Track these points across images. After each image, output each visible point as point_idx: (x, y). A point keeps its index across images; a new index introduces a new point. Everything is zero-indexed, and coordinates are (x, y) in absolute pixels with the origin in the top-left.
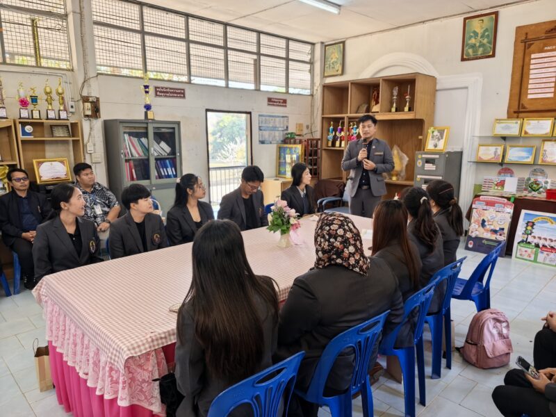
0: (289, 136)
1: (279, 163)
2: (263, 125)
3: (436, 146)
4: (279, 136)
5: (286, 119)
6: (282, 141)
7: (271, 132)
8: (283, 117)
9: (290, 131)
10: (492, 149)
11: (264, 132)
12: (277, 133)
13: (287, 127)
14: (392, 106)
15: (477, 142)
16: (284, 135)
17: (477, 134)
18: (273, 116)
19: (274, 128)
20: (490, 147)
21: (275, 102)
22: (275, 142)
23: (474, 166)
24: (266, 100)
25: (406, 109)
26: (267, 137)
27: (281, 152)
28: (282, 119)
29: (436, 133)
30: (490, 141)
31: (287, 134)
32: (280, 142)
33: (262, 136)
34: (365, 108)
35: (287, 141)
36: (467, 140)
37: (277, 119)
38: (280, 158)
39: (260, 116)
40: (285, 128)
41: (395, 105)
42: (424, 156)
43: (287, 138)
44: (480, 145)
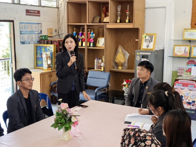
0: (43, 38)
1: (37, 57)
2: (23, 30)
3: (148, 46)
4: (35, 38)
5: (40, 25)
6: (38, 41)
7: (29, 35)
8: (38, 24)
9: (43, 34)
10: (183, 48)
11: (24, 35)
12: (34, 36)
13: (41, 31)
14: (117, 19)
15: (173, 43)
16: (39, 37)
17: (173, 38)
18: (30, 23)
19: (32, 32)
20: (182, 47)
21: (31, 13)
22: (32, 42)
23: (171, 59)
24: (25, 12)
25: (127, 21)
26: (26, 39)
27: (37, 50)
28: (37, 25)
29: (147, 38)
30: (181, 43)
31: (42, 36)
32: (36, 42)
33: (23, 38)
34: (98, 19)
35: (41, 41)
36: (167, 42)
37: (34, 25)
38: (37, 54)
39: (20, 23)
40: (40, 32)
41: (119, 18)
42: (140, 53)
43: (42, 40)
44: (175, 46)
